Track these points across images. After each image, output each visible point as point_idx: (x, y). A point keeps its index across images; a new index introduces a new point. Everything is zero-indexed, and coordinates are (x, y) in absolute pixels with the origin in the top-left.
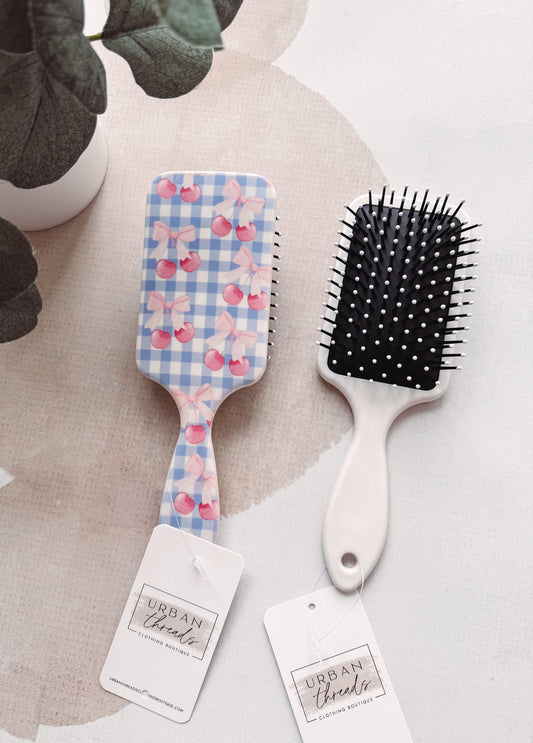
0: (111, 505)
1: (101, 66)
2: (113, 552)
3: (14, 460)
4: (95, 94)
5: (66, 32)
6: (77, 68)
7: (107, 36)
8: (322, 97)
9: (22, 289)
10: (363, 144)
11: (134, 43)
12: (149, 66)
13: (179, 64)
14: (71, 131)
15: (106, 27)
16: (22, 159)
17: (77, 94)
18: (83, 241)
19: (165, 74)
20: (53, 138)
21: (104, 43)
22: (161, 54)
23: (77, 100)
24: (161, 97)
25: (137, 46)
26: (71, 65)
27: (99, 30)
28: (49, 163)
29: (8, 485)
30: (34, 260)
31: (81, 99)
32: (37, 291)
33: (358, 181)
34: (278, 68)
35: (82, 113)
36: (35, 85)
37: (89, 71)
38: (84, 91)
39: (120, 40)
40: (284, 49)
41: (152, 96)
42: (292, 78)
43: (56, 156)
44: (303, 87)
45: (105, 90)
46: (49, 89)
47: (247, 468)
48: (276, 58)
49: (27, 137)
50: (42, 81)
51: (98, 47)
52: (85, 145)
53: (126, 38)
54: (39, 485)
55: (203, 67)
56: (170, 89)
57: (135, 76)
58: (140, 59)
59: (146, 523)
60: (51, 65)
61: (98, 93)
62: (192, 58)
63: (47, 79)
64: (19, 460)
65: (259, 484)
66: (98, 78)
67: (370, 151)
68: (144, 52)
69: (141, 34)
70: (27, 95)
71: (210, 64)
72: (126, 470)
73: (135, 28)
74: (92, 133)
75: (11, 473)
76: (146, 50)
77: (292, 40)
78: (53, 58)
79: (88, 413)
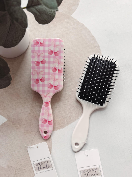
0: (31, 127)
1: (26, 16)
3: (7, 115)
4: (24, 23)
5: (15, 6)
7: (28, 7)
8: (83, 24)
9: (6, 75)
10: (93, 36)
12: (39, 16)
13: (47, 15)
14: (19, 33)
15: (28, 5)
16: (6, 40)
17: (19, 23)
19: (43, 18)
20: (14, 35)
21: (27, 9)
22: (42, 13)
24: (42, 24)
25: (36, 10)
26: (17, 15)
27: (25, 6)
28: (13, 41)
32: (10, 75)
33: (92, 46)
34: (72, 17)
36: (9, 20)
37: (22, 17)
38: (21, 22)
39: (31, 9)
40: (74, 12)
42: (76, 20)
43: (15, 40)
44: (78, 22)
45: (27, 22)
46: (13, 22)
47: (65, 117)
48: (72, 14)
49: (7, 35)
50: (11, 19)
51: (25, 10)
52: (23, 37)
53: (33, 8)
54: (14, 122)
55: (53, 16)
56: (45, 22)
58: (36, 14)
60: (11, 15)
62: (50, 14)
64: (9, 115)
65: (68, 121)
66: (25, 19)
69: (37, 7)
70: (7, 23)
71: (55, 15)
73: (35, 5)
74: (25, 33)
75: (7, 118)
76: (38, 11)
77: (76, 10)
78: (12, 13)
79: (25, 104)
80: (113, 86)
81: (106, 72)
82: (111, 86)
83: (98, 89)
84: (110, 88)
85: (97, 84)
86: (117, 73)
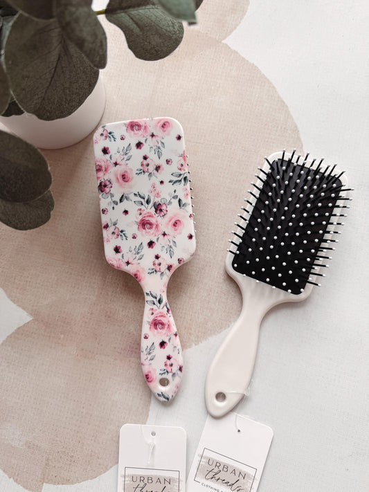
0: (98, 340)
1: (104, 33)
2: (98, 372)
3: (33, 306)
4: (99, 54)
5: (79, 5)
6: (86, 34)
7: (109, 12)
8: (256, 67)
9: (40, 193)
10: (283, 102)
11: (128, 18)
12: (138, 36)
13: (160, 36)
14: (80, 81)
15: (109, 5)
16: (44, 99)
17: (85, 52)
18: (86, 158)
19: (150, 43)
20: (67, 85)
21: (107, 17)
22: (148, 28)
23: (85, 58)
24: (145, 60)
25: (131, 20)
26: (81, 30)
27: (104, 7)
28: (63, 103)
29: (28, 323)
30: (49, 174)
31: (88, 56)
32: (51, 195)
33: (278, 127)
34: (226, 45)
35: (89, 68)
36: (55, 45)
37: (95, 35)
38: (91, 50)
39: (119, 15)
40: (231, 32)
41: (140, 58)
42: (236, 52)
43: (69, 98)
44: (243, 59)
45: (106, 51)
46: (65, 49)
47: (191, 320)
48: (225, 37)
49: (48, 84)
50: (61, 42)
51: (102, 19)
52: (90, 91)
53: (123, 14)
54: (50, 324)
55: (176, 39)
56: (152, 54)
57: (128, 42)
58: (132, 31)
59: (121, 353)
60: (67, 29)
61: (101, 53)
62: (170, 32)
63: (64, 41)
64: (36, 306)
65: (199, 332)
66: (101, 42)
67: (287, 106)
68: (135, 26)
69: (134, 12)
70: (49, 52)
71: (181, 35)
72: (109, 317)
73: (130, 7)
74: (95, 83)
75: (31, 314)
76: (136, 23)
77: (237, 25)
78: (68, 24)
79: (84, 277)
80: (331, 241)
81: (314, 202)
82: (326, 241)
83: (288, 247)
84: (321, 246)
85: (287, 234)
86: (344, 207)
